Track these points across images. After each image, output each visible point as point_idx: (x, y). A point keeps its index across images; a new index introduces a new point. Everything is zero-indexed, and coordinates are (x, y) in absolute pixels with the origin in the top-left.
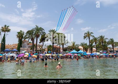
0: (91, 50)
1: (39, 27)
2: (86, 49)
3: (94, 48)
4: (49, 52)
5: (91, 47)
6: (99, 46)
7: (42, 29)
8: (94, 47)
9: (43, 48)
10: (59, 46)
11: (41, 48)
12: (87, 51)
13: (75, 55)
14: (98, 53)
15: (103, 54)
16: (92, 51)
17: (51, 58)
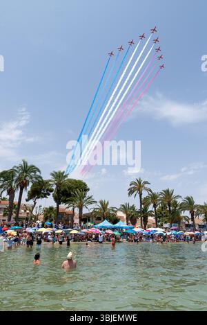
0: (145, 221)
1: (29, 165)
2: (132, 219)
3: (150, 218)
4: (48, 223)
5: (144, 214)
6: (163, 212)
7: (37, 168)
8: (152, 215)
9: (34, 213)
10: (71, 209)
11: (28, 213)
12: (134, 223)
13: (108, 234)
14: (160, 230)
15: (170, 233)
16: (145, 224)
17: (51, 239)
